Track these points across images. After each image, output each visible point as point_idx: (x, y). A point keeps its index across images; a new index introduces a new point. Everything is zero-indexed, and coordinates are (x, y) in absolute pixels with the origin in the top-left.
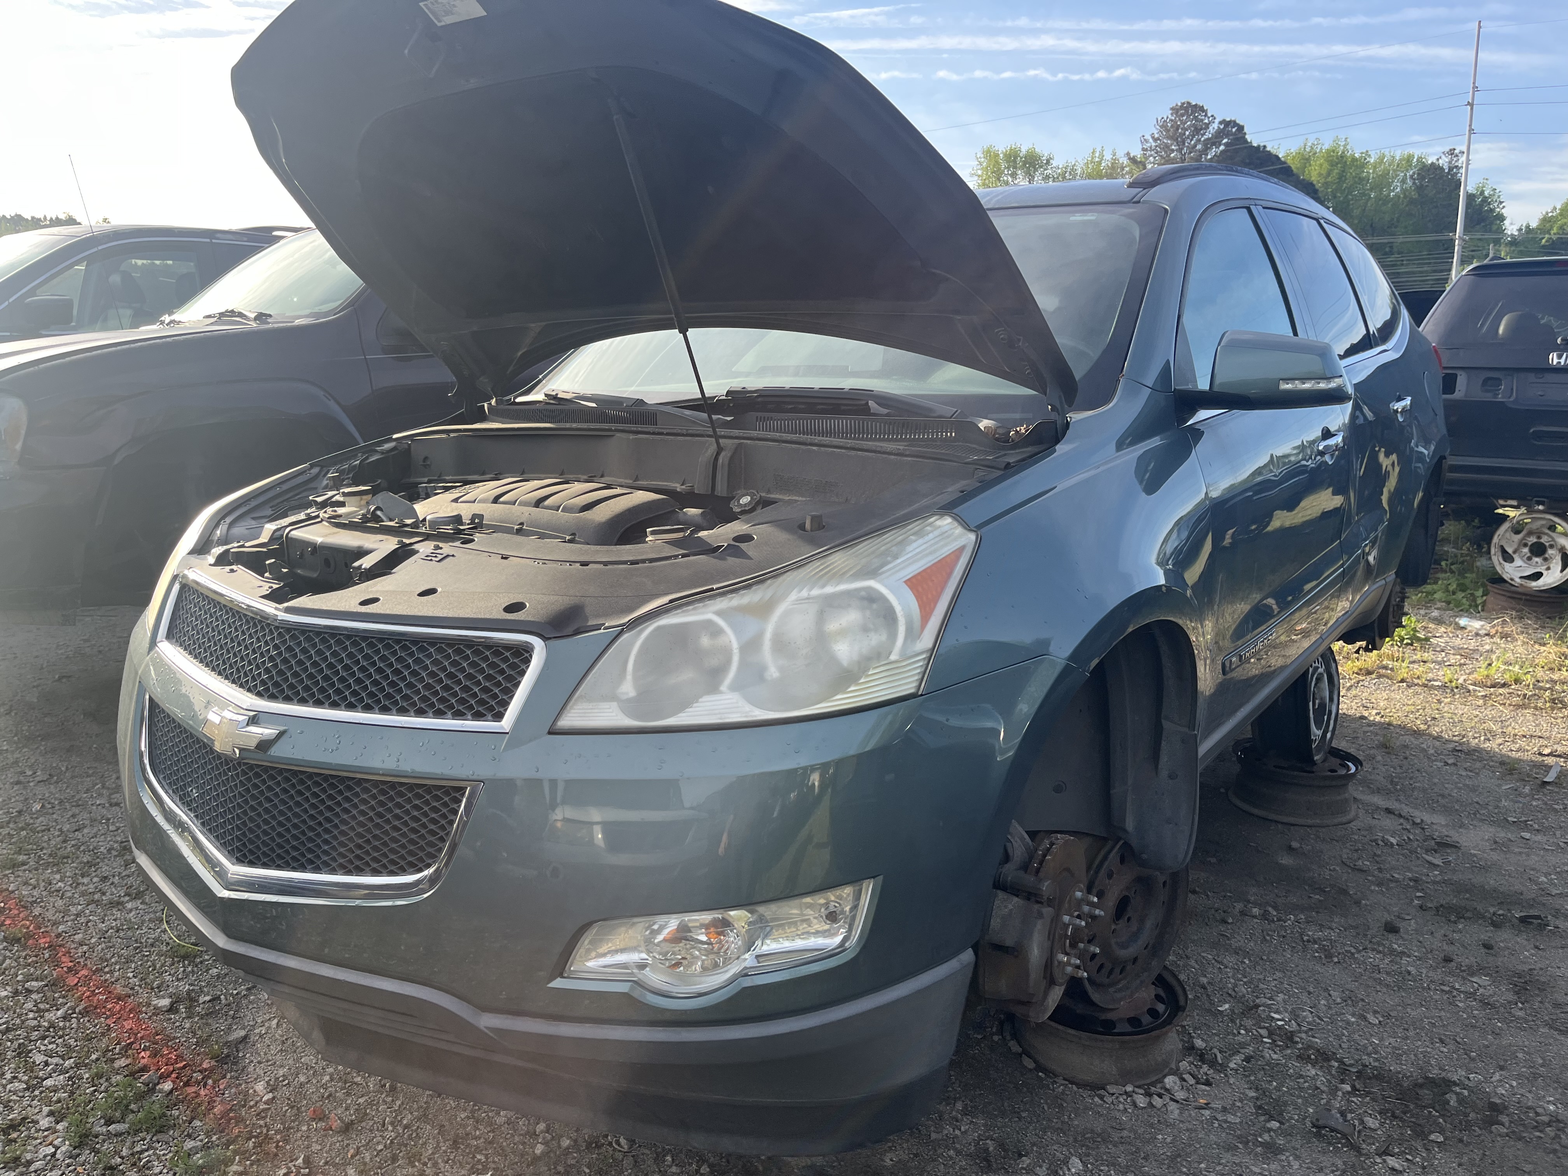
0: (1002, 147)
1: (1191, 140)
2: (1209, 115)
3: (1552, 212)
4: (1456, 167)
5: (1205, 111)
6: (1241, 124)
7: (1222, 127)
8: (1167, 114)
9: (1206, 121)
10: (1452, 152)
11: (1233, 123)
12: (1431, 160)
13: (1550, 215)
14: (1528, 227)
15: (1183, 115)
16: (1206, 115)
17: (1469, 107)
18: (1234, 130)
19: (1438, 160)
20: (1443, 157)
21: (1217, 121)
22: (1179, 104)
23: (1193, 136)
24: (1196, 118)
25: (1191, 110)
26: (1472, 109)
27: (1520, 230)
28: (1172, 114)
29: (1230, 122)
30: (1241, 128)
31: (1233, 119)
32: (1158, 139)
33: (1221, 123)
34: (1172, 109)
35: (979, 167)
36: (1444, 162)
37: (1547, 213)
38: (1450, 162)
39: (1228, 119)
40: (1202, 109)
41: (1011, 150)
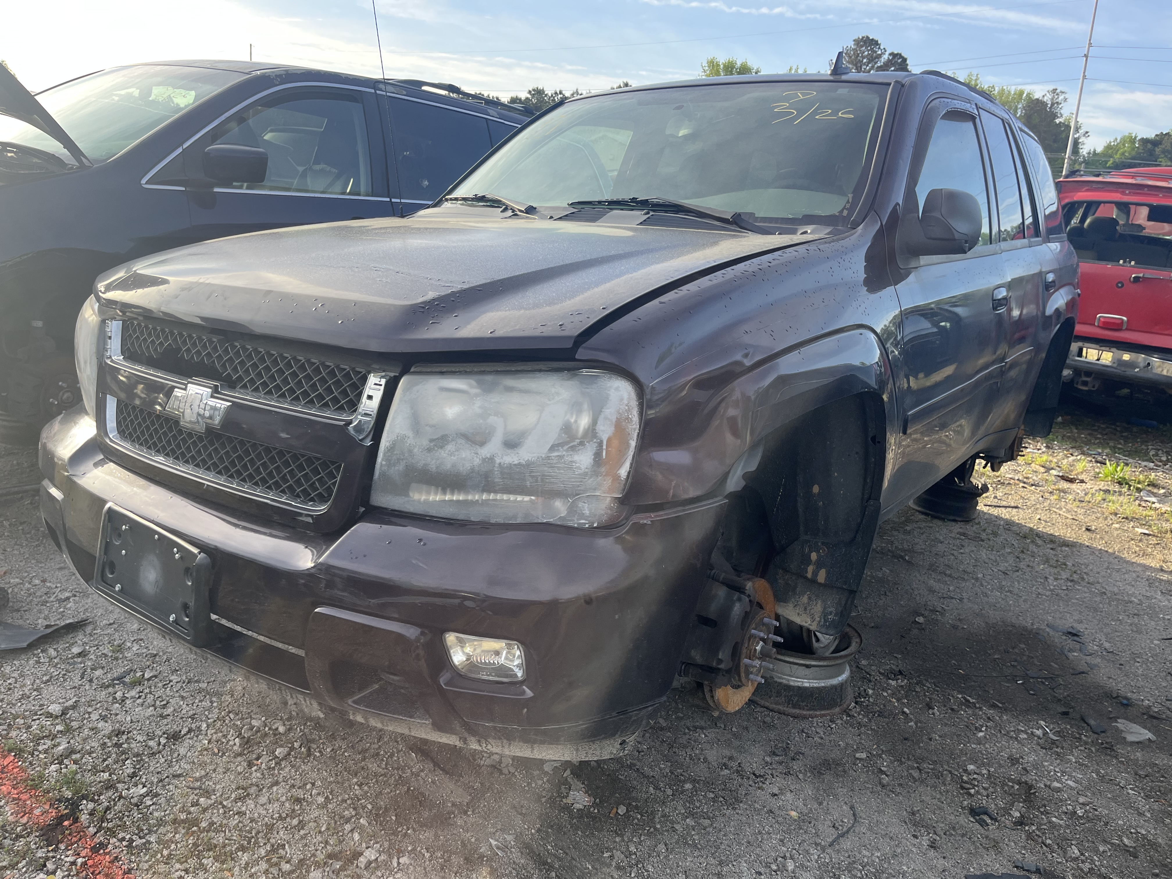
0: (722, 59)
1: (867, 66)
2: (882, 47)
3: (1114, 142)
4: (1057, 103)
5: (879, 45)
6: (905, 57)
7: (891, 58)
9: (879, 52)
10: (1054, 91)
11: (899, 55)
12: (1037, 95)
13: (1112, 144)
14: (1095, 151)
15: (862, 46)
16: (879, 48)
17: (1085, 59)
18: (899, 61)
19: (1044, 96)
20: (1048, 95)
21: (887, 53)
22: (861, 37)
23: (869, 63)
24: (872, 49)
25: (870, 43)
26: (1086, 60)
27: (1089, 153)
28: (854, 45)
29: (897, 54)
30: (905, 60)
31: (900, 52)
33: (890, 54)
35: (703, 74)
36: (1048, 99)
37: (1110, 142)
38: (1052, 99)
39: (896, 52)
41: (729, 62)
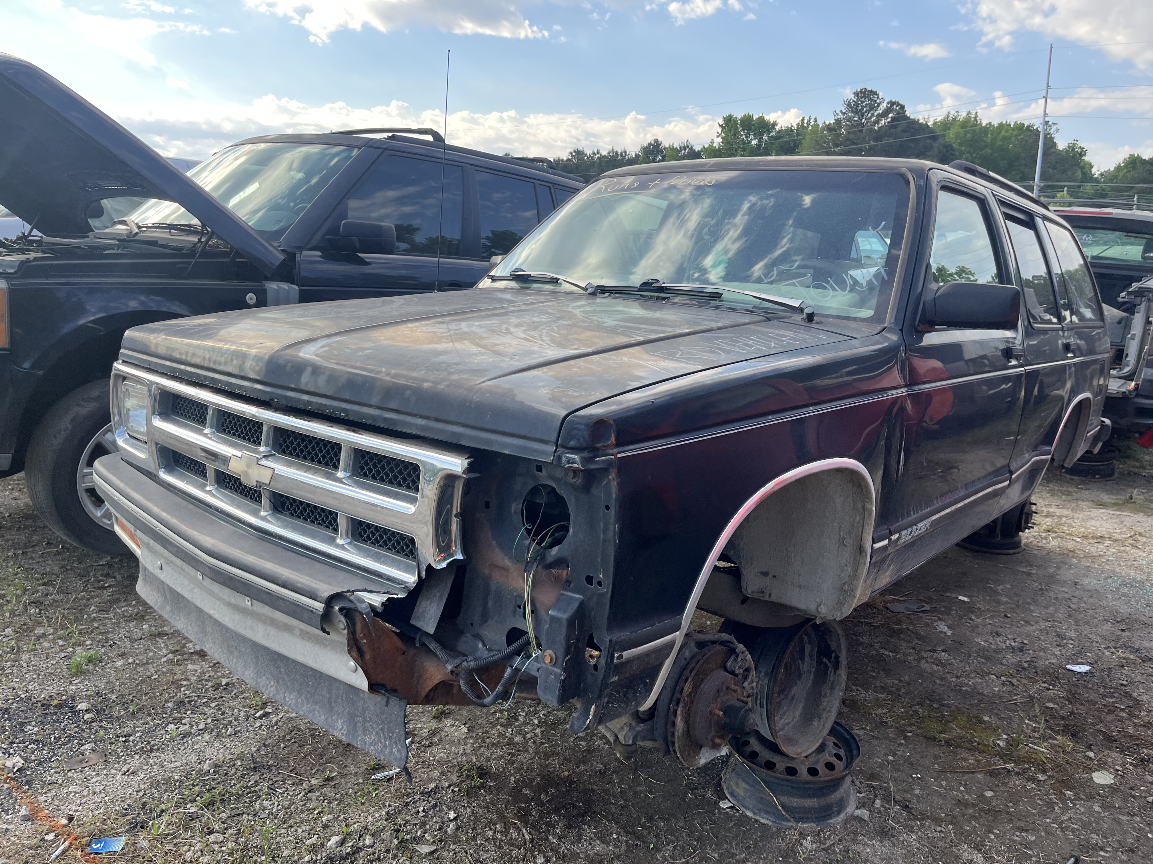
8: (851, 97)
32: (845, 113)
34: (854, 93)
40: (875, 93)
